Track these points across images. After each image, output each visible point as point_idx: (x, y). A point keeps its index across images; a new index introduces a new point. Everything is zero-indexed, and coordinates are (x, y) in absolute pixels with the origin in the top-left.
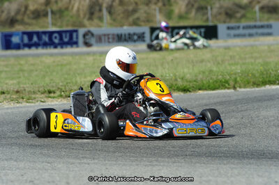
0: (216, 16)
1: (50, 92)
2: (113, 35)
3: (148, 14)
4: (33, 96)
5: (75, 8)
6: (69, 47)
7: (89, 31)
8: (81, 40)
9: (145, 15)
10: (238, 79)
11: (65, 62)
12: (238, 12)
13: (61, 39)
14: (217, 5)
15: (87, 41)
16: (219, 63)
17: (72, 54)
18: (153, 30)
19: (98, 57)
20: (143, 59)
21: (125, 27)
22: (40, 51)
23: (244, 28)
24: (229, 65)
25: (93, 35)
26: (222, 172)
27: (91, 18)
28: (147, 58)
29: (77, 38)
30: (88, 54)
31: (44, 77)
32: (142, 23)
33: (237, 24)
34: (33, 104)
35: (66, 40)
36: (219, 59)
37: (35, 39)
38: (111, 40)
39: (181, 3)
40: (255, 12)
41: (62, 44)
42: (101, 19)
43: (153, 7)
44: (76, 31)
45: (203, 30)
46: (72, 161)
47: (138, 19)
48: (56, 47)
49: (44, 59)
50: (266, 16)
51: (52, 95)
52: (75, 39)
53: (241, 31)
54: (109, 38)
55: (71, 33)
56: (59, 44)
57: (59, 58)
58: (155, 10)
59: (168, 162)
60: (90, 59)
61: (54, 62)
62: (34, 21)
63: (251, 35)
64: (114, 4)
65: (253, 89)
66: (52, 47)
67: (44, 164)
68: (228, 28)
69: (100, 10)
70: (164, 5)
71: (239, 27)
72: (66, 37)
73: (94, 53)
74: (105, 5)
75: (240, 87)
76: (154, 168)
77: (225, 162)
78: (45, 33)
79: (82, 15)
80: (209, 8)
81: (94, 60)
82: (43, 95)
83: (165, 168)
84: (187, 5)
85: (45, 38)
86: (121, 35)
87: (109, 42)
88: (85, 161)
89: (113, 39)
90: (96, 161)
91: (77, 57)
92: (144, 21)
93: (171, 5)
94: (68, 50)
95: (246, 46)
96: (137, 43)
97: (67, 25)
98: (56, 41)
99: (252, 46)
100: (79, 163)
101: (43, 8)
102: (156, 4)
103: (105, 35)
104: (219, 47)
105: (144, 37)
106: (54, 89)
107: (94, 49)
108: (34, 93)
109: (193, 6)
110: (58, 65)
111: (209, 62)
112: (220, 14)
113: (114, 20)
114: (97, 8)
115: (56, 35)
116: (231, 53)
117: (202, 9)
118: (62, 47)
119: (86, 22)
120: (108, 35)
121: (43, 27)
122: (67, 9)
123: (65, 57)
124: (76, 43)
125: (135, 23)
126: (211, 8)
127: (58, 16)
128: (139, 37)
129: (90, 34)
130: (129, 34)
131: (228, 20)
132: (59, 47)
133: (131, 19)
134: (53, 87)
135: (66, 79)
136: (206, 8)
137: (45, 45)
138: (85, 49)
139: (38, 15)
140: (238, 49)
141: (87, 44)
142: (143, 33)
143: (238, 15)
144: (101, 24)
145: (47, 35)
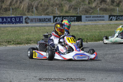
0: (81, 12)
1: (9, 42)
2: (38, 19)
3: (52, 10)
4: (2, 43)
5: (22, 7)
6: (19, 23)
7: (28, 17)
8: (24, 21)
9: (51, 11)
10: (89, 38)
11: (17, 30)
12: (90, 10)
13: (16, 20)
14: (82, 7)
15: (26, 21)
16: (81, 32)
17: (20, 27)
18: (54, 17)
19: (31, 28)
20: (50, 29)
21: (43, 16)
22: (7, 25)
23: (92, 17)
24: (85, 32)
25: (29, 18)
26: (77, 76)
27: (28, 12)
28: (51, 29)
29: (22, 20)
30: (27, 27)
31: (7, 36)
32: (50, 14)
33: (90, 16)
34: (2, 47)
35: (18, 21)
36: (81, 30)
37: (5, 20)
38: (36, 21)
39: (66, 6)
40: (98, 11)
41: (16, 22)
42: (32, 12)
43: (55, 7)
44: (22, 17)
45: (75, 18)
46: (15, 70)
47: (48, 12)
48: (13, 24)
49: (8, 28)
50: (102, 12)
51: (10, 43)
52: (21, 21)
53: (91, 19)
54: (36, 20)
55: (20, 17)
56: (15, 22)
57: (14, 28)
58: (56, 8)
59: (56, 72)
60: (27, 29)
61: (12, 30)
62: (4, 13)
63: (95, 20)
64: (38, 6)
65: (94, 42)
66: (12, 23)
67: (4, 71)
68: (86, 17)
69: (32, 8)
70: (60, 7)
71: (90, 17)
72: (18, 20)
73: (29, 26)
74: (34, 6)
75: (89, 42)
76: (50, 74)
77: (79, 72)
78: (9, 17)
79: (25, 11)
80: (78, 8)
81: (29, 29)
82: (6, 43)
83: (54, 74)
84: (69, 7)
85: (9, 20)
86: (41, 19)
87: (36, 22)
88: (21, 70)
89: (38, 20)
90: (26, 71)
91: (22, 28)
92: (51, 13)
93: (62, 7)
94: (18, 25)
95: (93, 25)
96: (48, 23)
97: (18, 15)
98: (14, 21)
99: (96, 25)
100: (19, 71)
101: (8, 7)
102: (56, 6)
103: (34, 19)
104: (82, 25)
105: (50, 20)
106: (11, 41)
107: (29, 24)
108: (2, 42)
109: (72, 7)
110: (13, 31)
111: (77, 31)
112: (83, 11)
113: (38, 13)
114: (31, 7)
115: (13, 18)
116: (87, 28)
117: (75, 9)
118: (16, 24)
119: (26, 13)
120: (36, 19)
121: (8, 15)
122: (18, 8)
123: (17, 28)
124: (22, 22)
125: (47, 14)
126: (79, 9)
127: (14, 10)
128: (48, 20)
129: (28, 18)
130: (44, 19)
131: (86, 14)
132: (15, 24)
133: (45, 12)
134: (10, 40)
135: (16, 37)
136: (77, 8)
137: (9, 23)
138: (25, 25)
139: (6, 10)
140: (90, 26)
141: (26, 23)
142: (50, 18)
143: (91, 12)
144: (33, 14)
145: (10, 19)
